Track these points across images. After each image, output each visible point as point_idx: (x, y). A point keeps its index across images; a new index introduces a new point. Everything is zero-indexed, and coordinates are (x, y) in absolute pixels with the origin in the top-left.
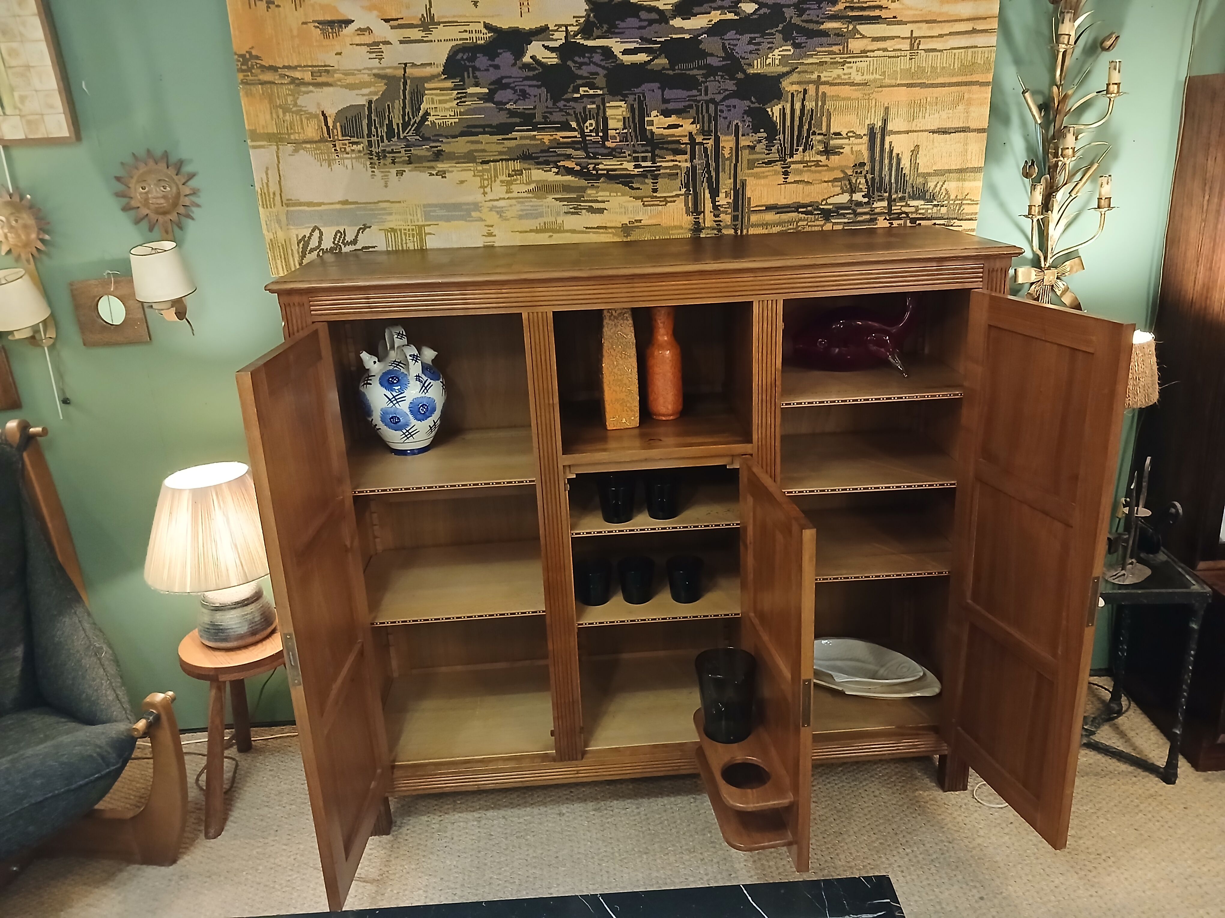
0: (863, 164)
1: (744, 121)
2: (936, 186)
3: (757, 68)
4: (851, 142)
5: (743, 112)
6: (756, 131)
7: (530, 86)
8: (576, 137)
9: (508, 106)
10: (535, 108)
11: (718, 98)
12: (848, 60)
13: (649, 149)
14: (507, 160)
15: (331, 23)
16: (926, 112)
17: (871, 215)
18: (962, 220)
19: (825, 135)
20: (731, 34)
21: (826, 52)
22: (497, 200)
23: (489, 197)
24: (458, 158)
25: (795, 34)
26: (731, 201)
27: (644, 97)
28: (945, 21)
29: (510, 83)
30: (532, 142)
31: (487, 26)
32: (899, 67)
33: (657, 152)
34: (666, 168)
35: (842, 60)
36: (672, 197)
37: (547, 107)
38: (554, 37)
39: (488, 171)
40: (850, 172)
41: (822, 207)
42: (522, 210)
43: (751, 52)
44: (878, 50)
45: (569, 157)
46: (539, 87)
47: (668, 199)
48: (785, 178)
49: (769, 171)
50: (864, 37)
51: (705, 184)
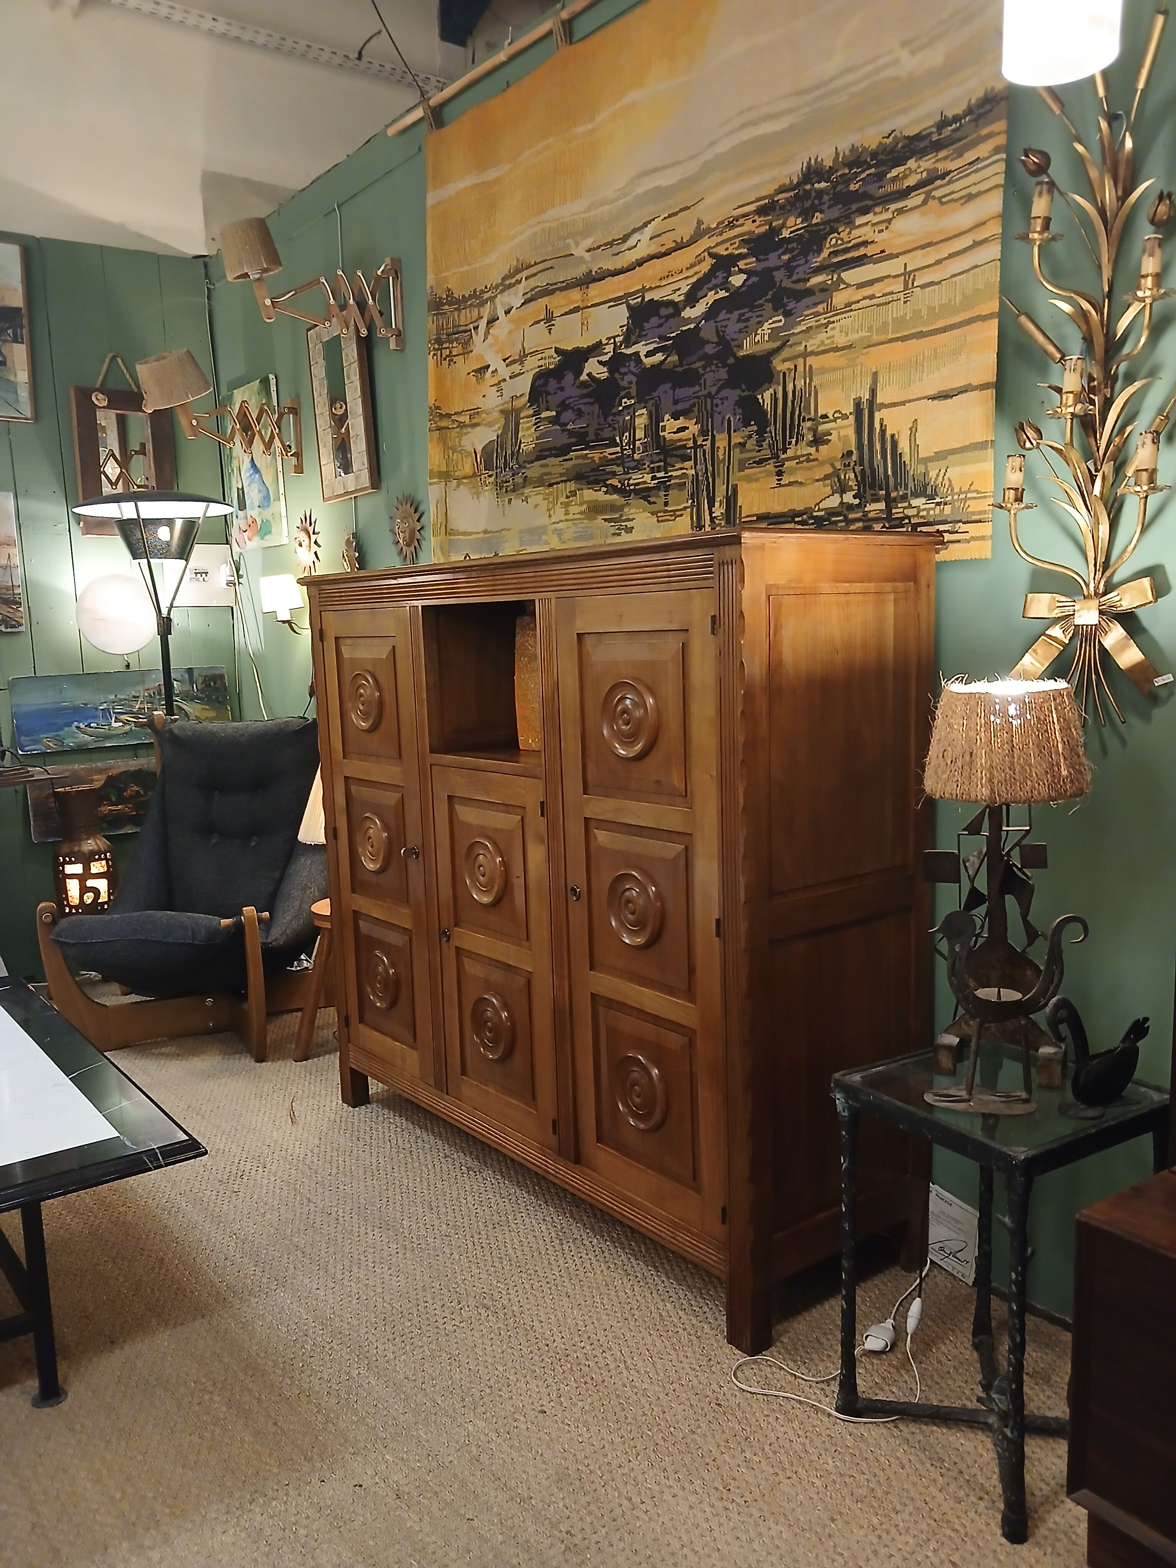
0: (850, 453)
1: (735, 414)
2: (938, 475)
3: (748, 348)
4: (837, 425)
5: (733, 403)
6: (746, 424)
7: (585, 404)
8: (618, 453)
9: (569, 427)
10: (588, 426)
11: (714, 390)
12: (832, 319)
13: (662, 457)
14: (565, 481)
15: (480, 369)
16: (923, 372)
17: (864, 521)
18: (968, 522)
19: (813, 420)
20: (723, 315)
21: (811, 314)
22: (558, 523)
23: (554, 519)
24: (535, 482)
25: (785, 300)
26: (723, 511)
27: (660, 400)
28: (942, 241)
29: (570, 404)
30: (585, 461)
31: (557, 351)
32: (890, 316)
33: (669, 460)
34: (676, 477)
35: (826, 321)
36: (681, 510)
37: (599, 424)
38: (605, 351)
39: (551, 493)
40: (838, 465)
41: (815, 514)
42: (576, 532)
43: (740, 331)
44: (864, 298)
45: (614, 474)
46: (592, 404)
47: (677, 513)
48: (778, 480)
49: (760, 472)
50: (849, 286)
51: (705, 493)
